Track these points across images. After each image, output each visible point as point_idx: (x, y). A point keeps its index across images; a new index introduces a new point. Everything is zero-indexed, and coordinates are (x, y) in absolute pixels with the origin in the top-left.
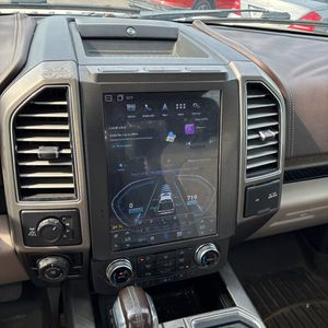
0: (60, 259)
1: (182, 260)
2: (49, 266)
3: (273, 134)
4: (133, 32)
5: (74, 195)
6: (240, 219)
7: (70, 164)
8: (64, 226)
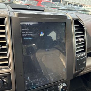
3: (83, 39)
4: (29, 7)
5: (8, 67)
6: (74, 72)
7: (6, 52)
8: (3, 81)
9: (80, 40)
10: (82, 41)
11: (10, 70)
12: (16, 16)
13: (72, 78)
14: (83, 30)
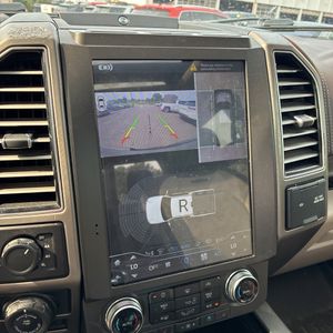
0: (37, 300)
1: (209, 295)
2: (20, 313)
3: (313, 119)
5: (55, 203)
7: (49, 157)
8: (42, 249)
9: (300, 120)
10: (306, 126)
11: (60, 212)
12: (77, 41)
13: (272, 252)
14: (310, 88)
